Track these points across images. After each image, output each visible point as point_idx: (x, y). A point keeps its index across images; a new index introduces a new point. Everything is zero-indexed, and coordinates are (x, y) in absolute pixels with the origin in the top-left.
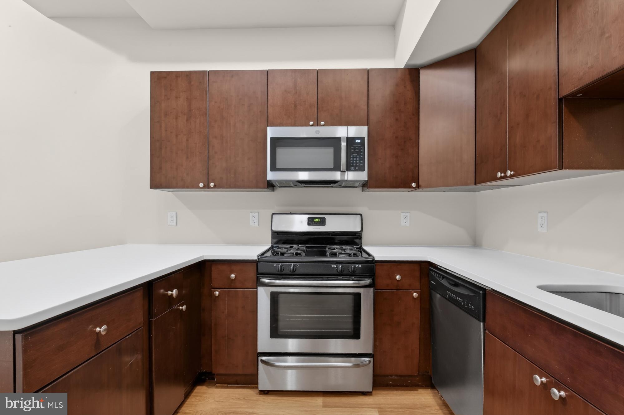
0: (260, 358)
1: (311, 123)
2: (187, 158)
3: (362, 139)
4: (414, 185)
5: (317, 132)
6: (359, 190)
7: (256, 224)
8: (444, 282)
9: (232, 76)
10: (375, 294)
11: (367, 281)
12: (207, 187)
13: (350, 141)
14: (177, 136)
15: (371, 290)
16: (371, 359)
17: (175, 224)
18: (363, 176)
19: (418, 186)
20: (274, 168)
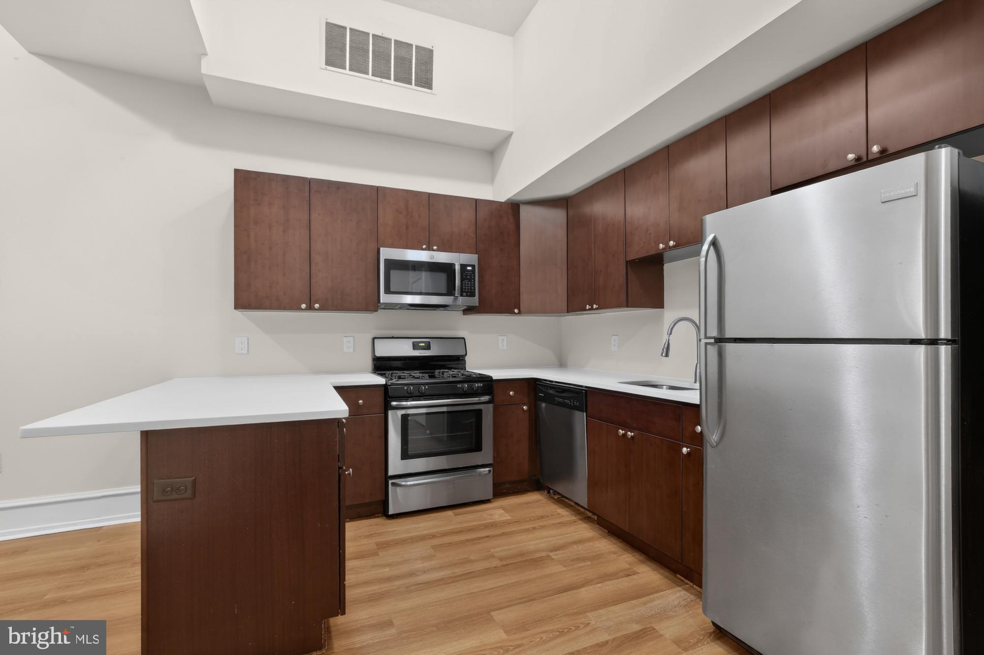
0: (390, 482)
1: (424, 247)
2: (284, 274)
3: (473, 266)
4: (516, 311)
5: (432, 257)
6: (459, 314)
7: (351, 350)
8: (551, 392)
9: (338, 188)
10: (495, 409)
11: (485, 398)
12: (310, 308)
13: (463, 267)
14: (270, 249)
15: (491, 406)
16: (491, 469)
17: (245, 351)
18: (475, 301)
19: (520, 313)
20: (388, 291)
